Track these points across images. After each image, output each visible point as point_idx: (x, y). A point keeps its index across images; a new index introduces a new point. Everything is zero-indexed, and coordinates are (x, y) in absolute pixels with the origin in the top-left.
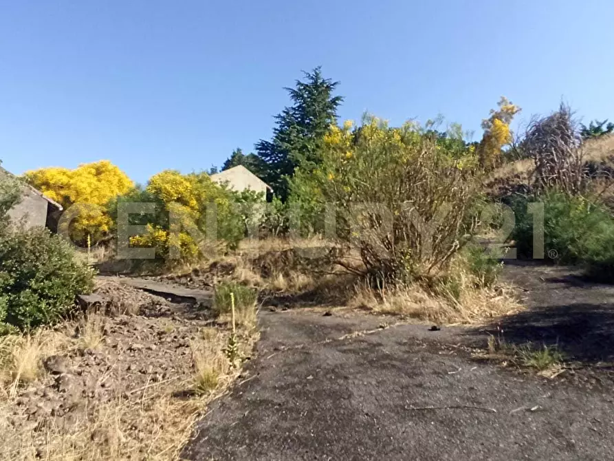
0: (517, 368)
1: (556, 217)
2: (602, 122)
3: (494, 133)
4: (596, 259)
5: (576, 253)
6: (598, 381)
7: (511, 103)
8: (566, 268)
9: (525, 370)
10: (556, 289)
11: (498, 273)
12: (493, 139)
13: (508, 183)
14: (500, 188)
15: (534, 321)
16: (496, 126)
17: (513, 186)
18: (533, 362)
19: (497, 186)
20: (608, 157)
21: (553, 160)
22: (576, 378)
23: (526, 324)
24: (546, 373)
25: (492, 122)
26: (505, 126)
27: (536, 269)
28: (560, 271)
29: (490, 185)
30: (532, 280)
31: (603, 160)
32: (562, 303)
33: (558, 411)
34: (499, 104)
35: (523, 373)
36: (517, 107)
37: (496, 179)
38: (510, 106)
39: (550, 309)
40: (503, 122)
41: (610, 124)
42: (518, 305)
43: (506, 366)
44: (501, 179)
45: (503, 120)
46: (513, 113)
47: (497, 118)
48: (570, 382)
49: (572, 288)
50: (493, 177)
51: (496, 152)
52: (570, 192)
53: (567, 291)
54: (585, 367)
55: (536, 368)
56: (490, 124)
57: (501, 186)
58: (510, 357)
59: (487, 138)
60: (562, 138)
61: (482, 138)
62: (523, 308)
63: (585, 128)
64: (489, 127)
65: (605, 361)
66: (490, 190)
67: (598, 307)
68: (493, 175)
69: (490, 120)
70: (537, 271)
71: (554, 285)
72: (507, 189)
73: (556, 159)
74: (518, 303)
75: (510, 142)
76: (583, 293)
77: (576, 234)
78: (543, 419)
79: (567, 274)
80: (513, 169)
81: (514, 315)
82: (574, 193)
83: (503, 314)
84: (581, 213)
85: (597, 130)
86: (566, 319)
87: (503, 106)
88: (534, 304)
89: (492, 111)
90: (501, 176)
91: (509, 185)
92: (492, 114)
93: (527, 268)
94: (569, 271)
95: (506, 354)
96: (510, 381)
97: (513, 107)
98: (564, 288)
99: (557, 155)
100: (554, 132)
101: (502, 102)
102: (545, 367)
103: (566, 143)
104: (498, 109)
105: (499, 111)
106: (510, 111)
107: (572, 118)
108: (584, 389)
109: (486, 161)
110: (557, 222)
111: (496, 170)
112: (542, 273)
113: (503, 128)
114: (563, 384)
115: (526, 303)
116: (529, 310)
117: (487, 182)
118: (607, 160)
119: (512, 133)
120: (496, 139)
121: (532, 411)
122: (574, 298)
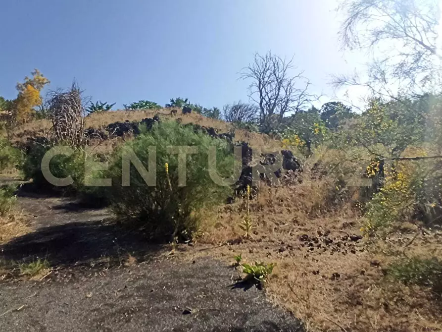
0: (13, 278)
1: (64, 162)
2: (104, 103)
3: (27, 96)
4: (87, 192)
5: (76, 188)
6: (73, 275)
7: (42, 76)
8: (68, 198)
9: (21, 278)
10: (59, 213)
11: (13, 204)
12: (25, 100)
13: (34, 135)
14: (28, 139)
15: (36, 239)
16: (28, 90)
17: (38, 138)
18: (28, 271)
19: (25, 137)
20: (102, 126)
21: (64, 122)
22: (58, 276)
23: (30, 242)
24: (36, 278)
25: (26, 87)
26: (35, 92)
27: (47, 200)
28: (64, 201)
29: (19, 136)
30: (42, 208)
31: (100, 127)
32: (60, 224)
33: (39, 305)
34: (33, 74)
35: (18, 282)
36: (47, 80)
37: (25, 131)
38: (41, 78)
39: (51, 228)
40: (35, 89)
41: (108, 105)
42: (27, 228)
43: (5, 279)
44: (30, 131)
45: (35, 87)
46: (43, 84)
47: (30, 84)
48: (54, 281)
49: (70, 213)
50: (23, 129)
51: (27, 110)
52: (75, 145)
53: (66, 215)
54: (67, 267)
55: (30, 275)
56: (24, 88)
57: (29, 136)
58: (8, 271)
59: (20, 98)
60: (72, 108)
61: (16, 97)
62: (31, 230)
63: (93, 105)
64: (23, 90)
65: (81, 260)
66: (19, 139)
67: (84, 224)
68: (23, 128)
69: (24, 84)
70: (47, 202)
71: (58, 211)
72: (33, 140)
73: (67, 122)
74: (27, 226)
75: (39, 105)
76: (76, 215)
77: (76, 174)
78: (26, 314)
79: (68, 202)
80: (40, 126)
81: (21, 237)
82: (78, 146)
83: (13, 236)
84: (81, 160)
85: (100, 108)
86: (61, 234)
87: (35, 76)
88: (40, 226)
89: (27, 78)
90: (30, 129)
91: (35, 137)
92: (26, 81)
93: (40, 200)
94: (70, 200)
95: (6, 269)
96: (5, 291)
97: (43, 80)
98: (64, 212)
99: (68, 119)
100: (66, 102)
101: (35, 73)
102: (37, 273)
103: (75, 111)
104: (31, 78)
105: (32, 79)
106: (41, 81)
107: (80, 95)
108: (62, 284)
109: (18, 116)
110: (65, 166)
111: (26, 124)
112: (51, 203)
113: (34, 93)
114: (48, 283)
115: (34, 225)
116: (35, 231)
117: (17, 132)
118: (102, 127)
119: (41, 98)
120: (28, 100)
121: (18, 311)
122: (69, 219)
